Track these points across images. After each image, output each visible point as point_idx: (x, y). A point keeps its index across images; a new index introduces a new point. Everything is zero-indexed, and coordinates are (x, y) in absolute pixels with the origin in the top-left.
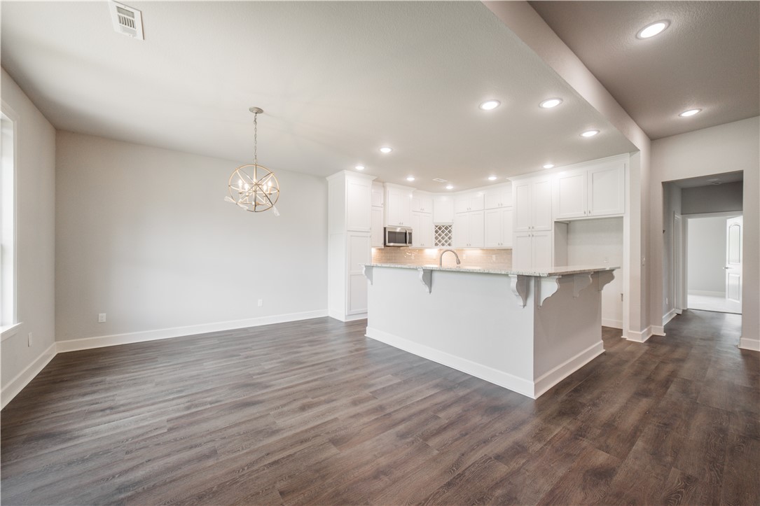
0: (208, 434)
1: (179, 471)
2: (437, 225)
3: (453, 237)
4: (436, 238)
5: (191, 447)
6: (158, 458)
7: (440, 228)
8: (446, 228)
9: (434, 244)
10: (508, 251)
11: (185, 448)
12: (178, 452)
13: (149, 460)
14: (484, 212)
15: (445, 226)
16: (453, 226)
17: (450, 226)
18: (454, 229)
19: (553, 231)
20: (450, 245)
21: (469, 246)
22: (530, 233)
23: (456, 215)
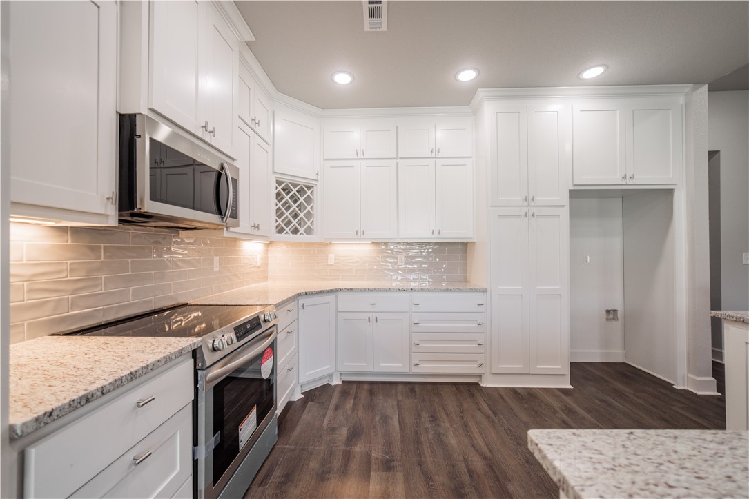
2: (282, 178)
3: (317, 213)
4: (279, 214)
7: (286, 190)
8: (301, 191)
9: (274, 230)
10: (464, 247)
14: (397, 163)
15: (297, 185)
16: (315, 187)
17: (309, 188)
18: (317, 195)
19: (567, 208)
20: (309, 231)
21: (360, 235)
22: (525, 210)
23: (326, 162)
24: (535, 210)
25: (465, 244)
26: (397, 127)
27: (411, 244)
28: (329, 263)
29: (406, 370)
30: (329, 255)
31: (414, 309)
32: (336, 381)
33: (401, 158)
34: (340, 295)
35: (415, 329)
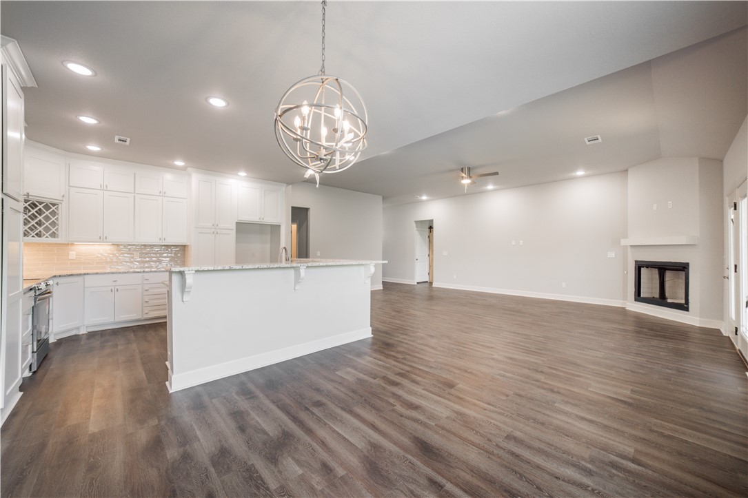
0: (493, 454)
1: (542, 447)
3: (62, 222)
5: (517, 456)
6: (549, 473)
7: (34, 205)
8: (47, 207)
10: (183, 248)
11: (522, 460)
12: (529, 463)
13: (557, 478)
14: (134, 196)
15: (43, 203)
16: (60, 205)
17: (54, 205)
18: (62, 211)
19: (235, 230)
20: (54, 235)
21: (102, 239)
22: (213, 230)
23: (71, 188)
24: (218, 231)
25: (185, 246)
26: (135, 174)
27: (145, 245)
28: (70, 258)
29: (140, 317)
30: (70, 252)
31: (146, 282)
32: (83, 331)
33: (138, 194)
34: (86, 276)
35: (146, 293)
